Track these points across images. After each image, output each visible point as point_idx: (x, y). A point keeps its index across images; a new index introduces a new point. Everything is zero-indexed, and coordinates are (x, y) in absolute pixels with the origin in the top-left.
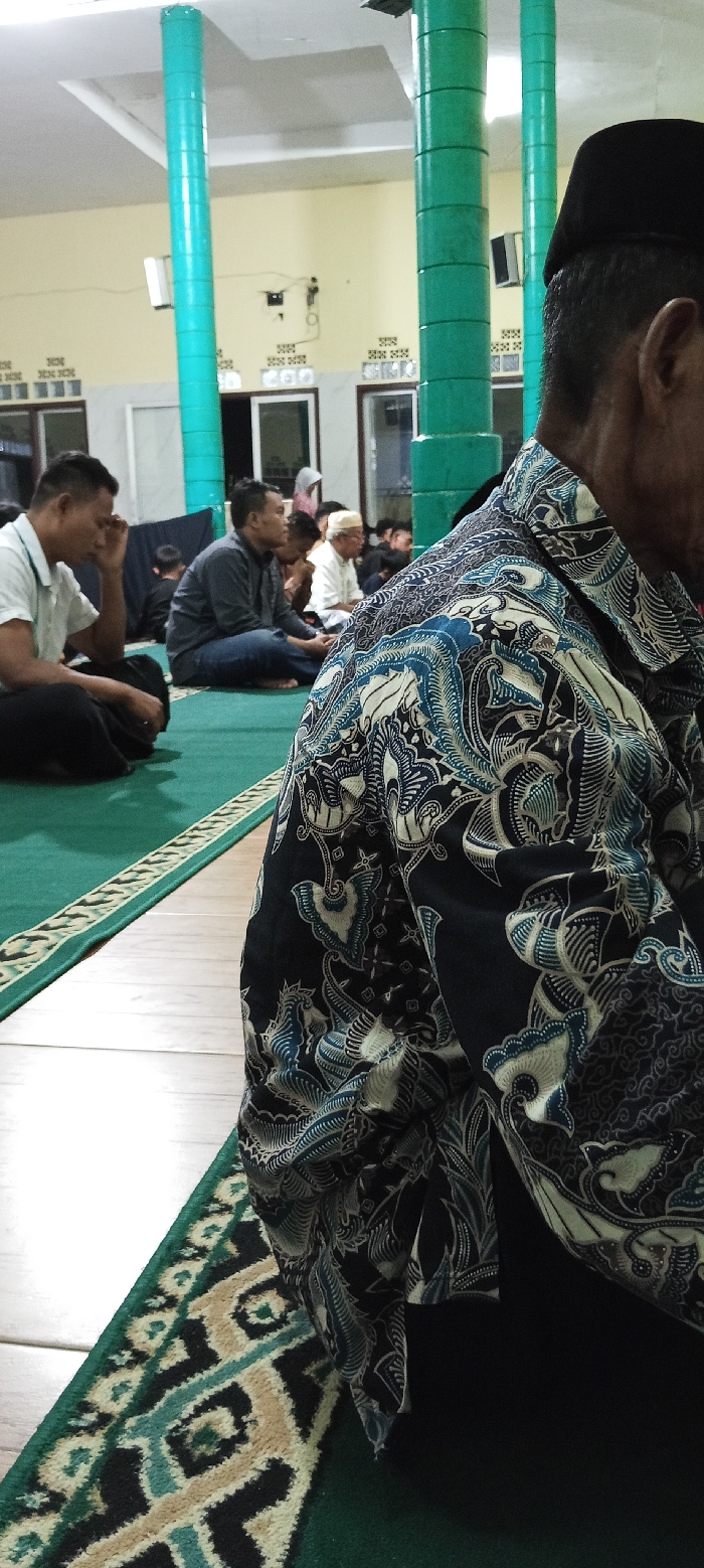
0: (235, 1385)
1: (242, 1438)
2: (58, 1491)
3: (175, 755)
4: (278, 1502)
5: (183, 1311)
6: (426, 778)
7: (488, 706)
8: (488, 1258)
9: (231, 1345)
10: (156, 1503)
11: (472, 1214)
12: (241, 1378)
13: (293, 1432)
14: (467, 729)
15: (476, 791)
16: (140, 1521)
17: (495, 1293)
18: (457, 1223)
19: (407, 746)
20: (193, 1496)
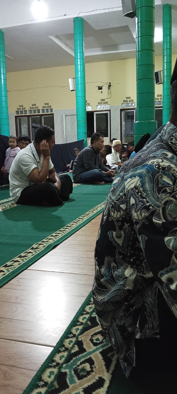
0: (90, 357)
1: (92, 371)
2: (47, 381)
3: (74, 200)
4: (101, 388)
5: (77, 338)
6: (143, 204)
7: (159, 186)
8: (156, 328)
9: (90, 347)
10: (71, 386)
11: (153, 316)
12: (92, 356)
13: (105, 370)
14: (154, 191)
15: (156, 207)
16: (67, 390)
17: (158, 336)
18: (149, 318)
19: (137, 196)
20: (80, 385)
